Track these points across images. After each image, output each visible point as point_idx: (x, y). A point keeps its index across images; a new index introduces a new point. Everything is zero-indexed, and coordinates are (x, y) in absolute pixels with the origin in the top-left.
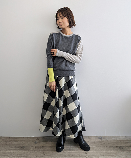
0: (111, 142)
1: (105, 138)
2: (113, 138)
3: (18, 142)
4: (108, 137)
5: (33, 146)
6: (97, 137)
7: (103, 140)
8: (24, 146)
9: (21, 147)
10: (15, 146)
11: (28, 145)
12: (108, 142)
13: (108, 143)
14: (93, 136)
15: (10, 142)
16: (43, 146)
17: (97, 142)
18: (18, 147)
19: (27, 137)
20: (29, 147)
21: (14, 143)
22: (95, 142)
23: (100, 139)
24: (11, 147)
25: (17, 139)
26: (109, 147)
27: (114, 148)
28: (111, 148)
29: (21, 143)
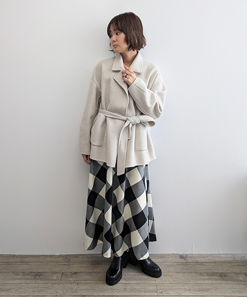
0: (204, 265)
1: (192, 256)
2: (208, 257)
3: (29, 264)
4: (199, 254)
5: (56, 273)
7: (190, 260)
8: (40, 272)
9: (35, 274)
10: (23, 273)
11: (48, 271)
13: (199, 266)
14: (170, 253)
15: (15, 264)
16: (76, 273)
17: (178, 265)
18: (29, 275)
19: (47, 256)
20: (50, 273)
21: (22, 266)
22: (175, 264)
23: (183, 260)
25: (27, 260)
26: (201, 274)
27: (209, 275)
28: (204, 275)
29: (34, 267)
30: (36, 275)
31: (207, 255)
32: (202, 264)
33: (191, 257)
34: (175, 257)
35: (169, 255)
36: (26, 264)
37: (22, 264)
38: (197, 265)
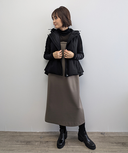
0: (114, 138)
1: (107, 133)
3: (24, 137)
4: (111, 132)
5: (37, 141)
6: (99, 132)
7: (106, 135)
8: (29, 141)
10: (21, 141)
11: (33, 140)
13: (111, 139)
15: (17, 137)
16: (47, 142)
17: (100, 138)
18: (24, 142)
19: (33, 132)
20: (34, 142)
22: (98, 137)
23: (103, 135)
24: (17, 142)
25: (23, 134)
26: (112, 143)
27: (116, 144)
28: (114, 143)
29: (26, 138)
30: (27, 142)
31: (115, 133)
32: (112, 137)
34: (99, 134)
35: (95, 132)
36: (22, 137)
37: (20, 137)
38: (110, 138)
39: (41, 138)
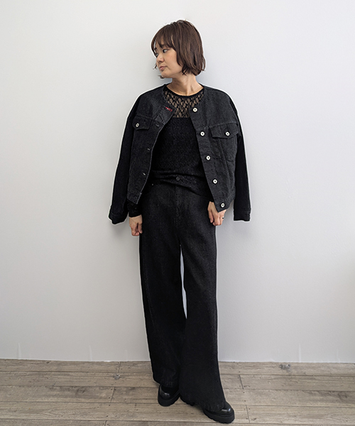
0: (315, 379)
1: (297, 366)
2: (320, 367)
3: (68, 375)
4: (307, 363)
5: (106, 388)
6: (275, 363)
7: (294, 372)
8: (83, 387)
9: (76, 389)
10: (61, 387)
11: (95, 385)
12: (308, 379)
13: (308, 381)
14: (265, 361)
15: (49, 375)
16: (133, 389)
17: (277, 379)
18: (69, 390)
19: (93, 363)
20: (98, 388)
21: (59, 377)
22: (273, 377)
23: (285, 371)
24: (52, 388)
25: (66, 368)
26: (311, 393)
27: (322, 395)
28: (315, 394)
29: (76, 379)
30: (78, 390)
31: (319, 365)
32: (312, 377)
33: (295, 368)
34: (273, 367)
35: (264, 364)
36: (65, 375)
37: (59, 375)
38: (305, 379)
39: (116, 378)
